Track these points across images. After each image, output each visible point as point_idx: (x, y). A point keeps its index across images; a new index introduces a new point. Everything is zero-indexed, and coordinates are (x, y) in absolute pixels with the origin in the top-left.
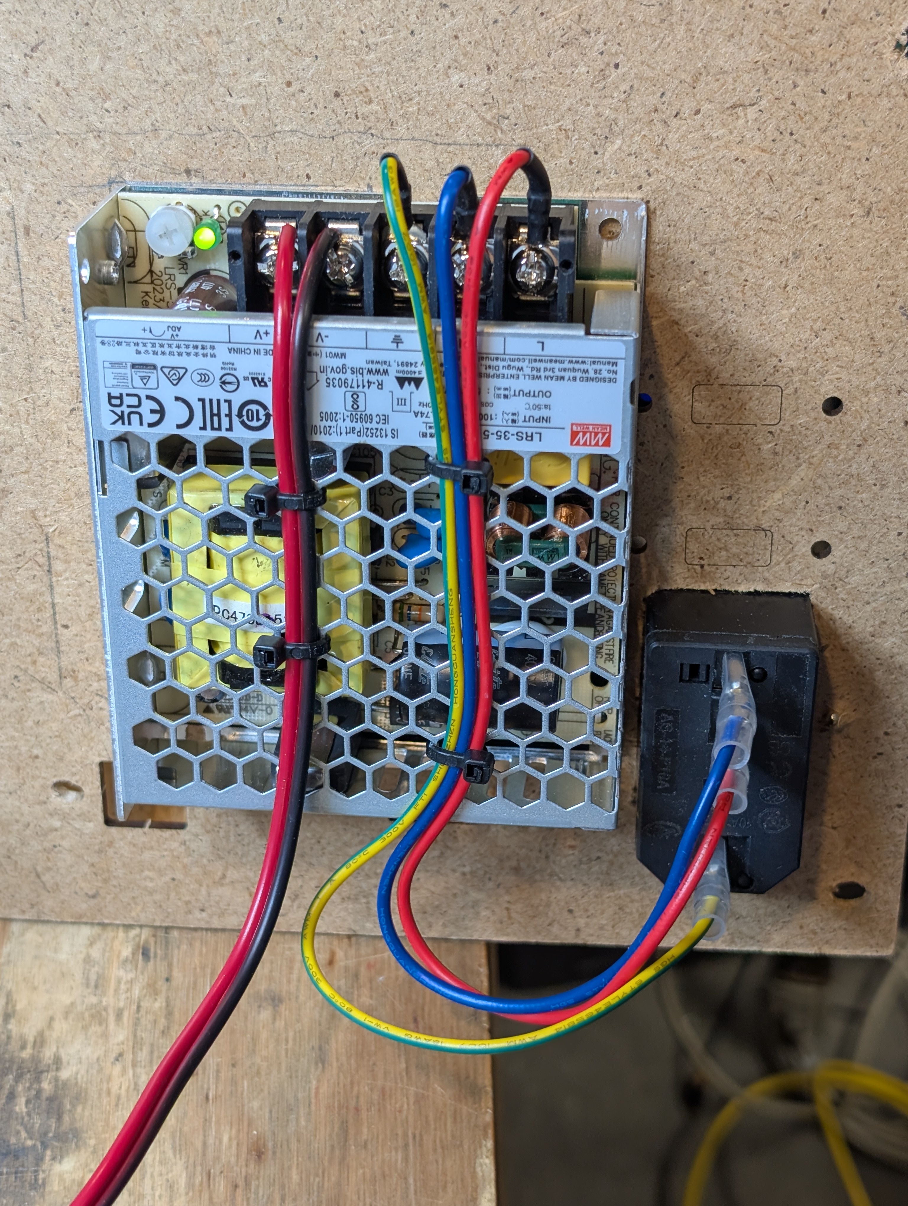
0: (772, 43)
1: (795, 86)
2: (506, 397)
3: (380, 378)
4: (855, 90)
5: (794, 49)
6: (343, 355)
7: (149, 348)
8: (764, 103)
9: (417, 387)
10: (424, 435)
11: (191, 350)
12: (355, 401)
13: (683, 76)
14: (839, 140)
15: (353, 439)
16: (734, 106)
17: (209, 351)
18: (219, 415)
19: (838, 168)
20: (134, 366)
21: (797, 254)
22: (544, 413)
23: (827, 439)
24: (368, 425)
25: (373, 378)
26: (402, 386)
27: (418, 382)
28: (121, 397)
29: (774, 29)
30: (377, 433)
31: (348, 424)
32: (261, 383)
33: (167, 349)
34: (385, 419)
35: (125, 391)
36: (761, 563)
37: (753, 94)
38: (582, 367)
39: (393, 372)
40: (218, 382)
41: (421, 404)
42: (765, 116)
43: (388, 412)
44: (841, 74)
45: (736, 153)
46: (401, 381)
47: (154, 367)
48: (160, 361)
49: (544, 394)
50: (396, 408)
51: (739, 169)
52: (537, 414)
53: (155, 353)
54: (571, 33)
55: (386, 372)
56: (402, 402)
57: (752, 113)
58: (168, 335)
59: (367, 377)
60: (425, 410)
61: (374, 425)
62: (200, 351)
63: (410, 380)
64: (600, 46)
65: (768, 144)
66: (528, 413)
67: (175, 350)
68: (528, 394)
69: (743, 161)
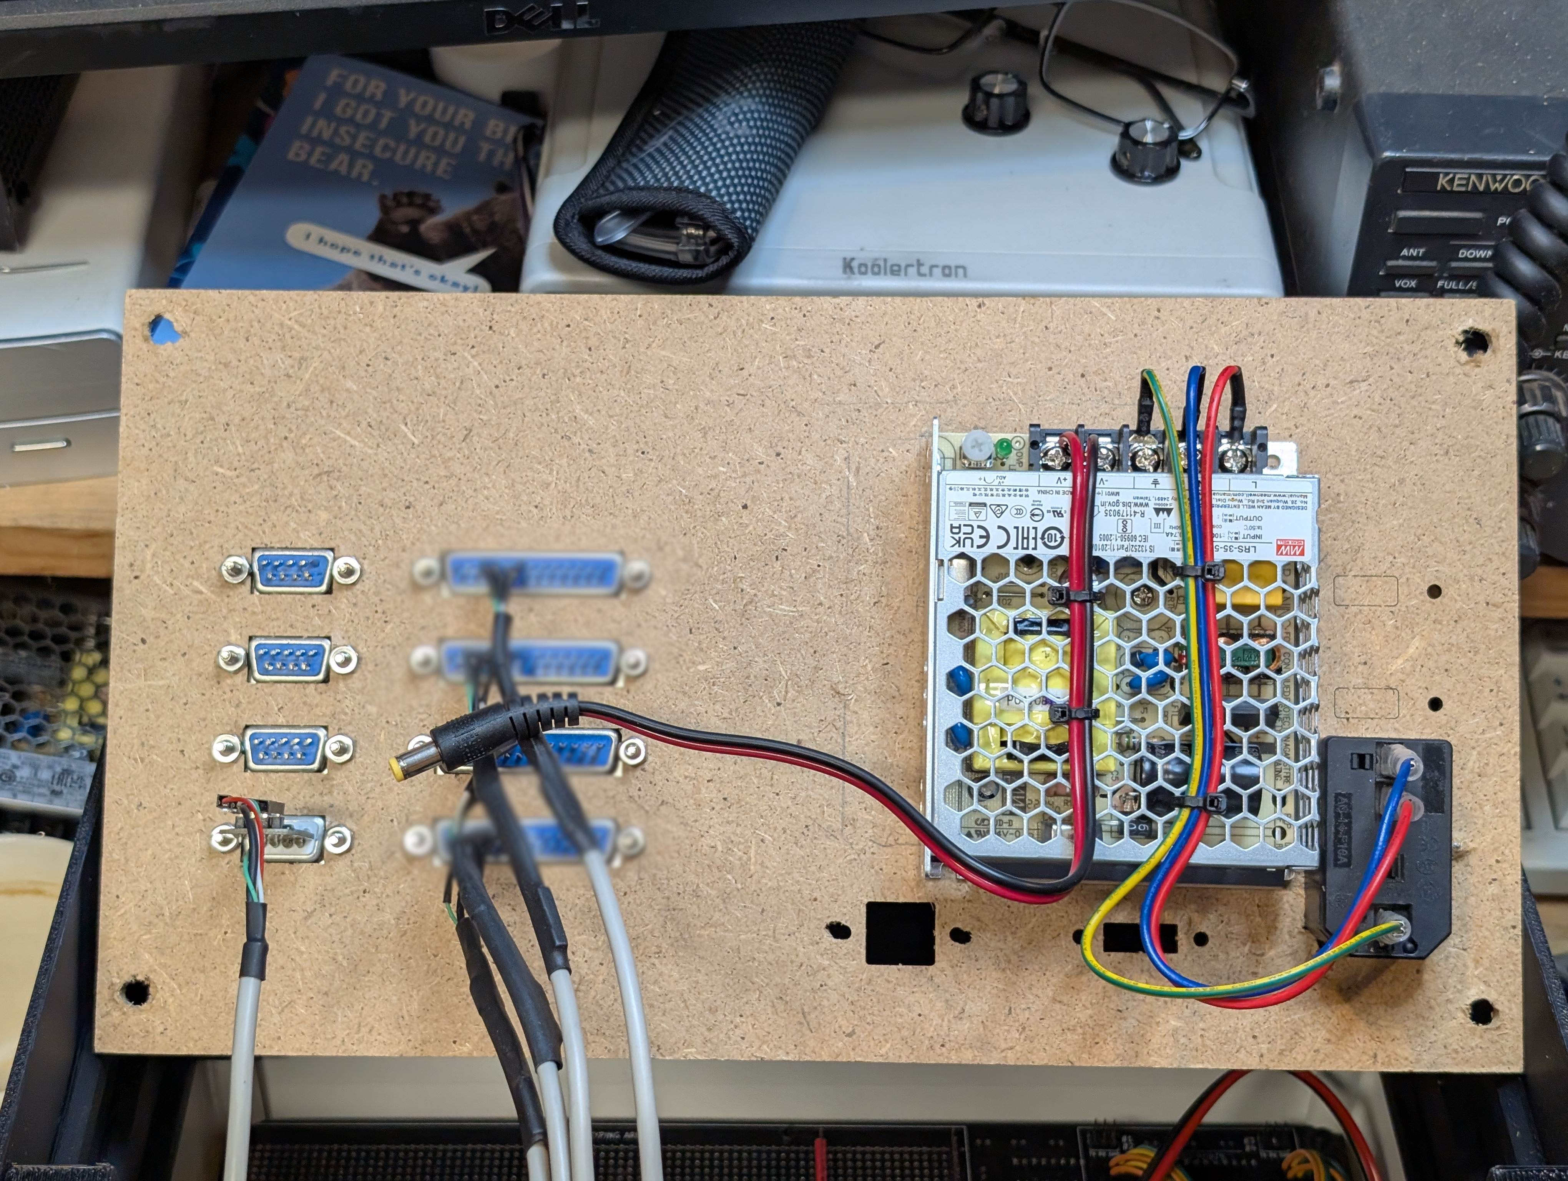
0: (1375, 341)
1: (1392, 368)
2: (1231, 521)
3: (1142, 509)
4: (1431, 372)
5: (1388, 345)
6: (1118, 493)
7: (983, 492)
8: (1371, 380)
9: (1169, 514)
10: (1173, 550)
11: (1012, 492)
12: (1125, 526)
13: (1317, 362)
14: (1423, 404)
15: (1123, 554)
16: (1351, 382)
17: (1024, 493)
18: (1028, 538)
19: (1425, 423)
20: (971, 504)
21: (1402, 481)
22: (1258, 532)
23: (1433, 616)
24: (1133, 543)
25: (1137, 509)
26: (1158, 514)
27: (1169, 511)
28: (959, 527)
29: (1375, 332)
30: (1139, 549)
31: (1119, 542)
32: (1060, 514)
33: (995, 492)
34: (1146, 539)
35: (962, 523)
36: (1391, 716)
37: (1364, 374)
38: (1284, 499)
39: (1152, 505)
40: (1029, 515)
41: (1171, 527)
42: (1374, 387)
43: (1148, 533)
44: (1421, 361)
45: (1355, 411)
46: (1158, 511)
47: (985, 505)
48: (989, 501)
49: (1257, 519)
50: (1153, 530)
51: (1358, 423)
52: (1252, 533)
53: (986, 495)
54: (1241, 336)
55: (1147, 505)
56: (1157, 526)
57: (1364, 387)
58: (996, 483)
59: (1134, 509)
60: (1174, 531)
61: (1138, 543)
62: (1018, 493)
63: (1163, 510)
64: (1261, 343)
65: (1375, 407)
66: (1246, 532)
67: (1000, 492)
68: (1246, 519)
69: (1360, 418)
